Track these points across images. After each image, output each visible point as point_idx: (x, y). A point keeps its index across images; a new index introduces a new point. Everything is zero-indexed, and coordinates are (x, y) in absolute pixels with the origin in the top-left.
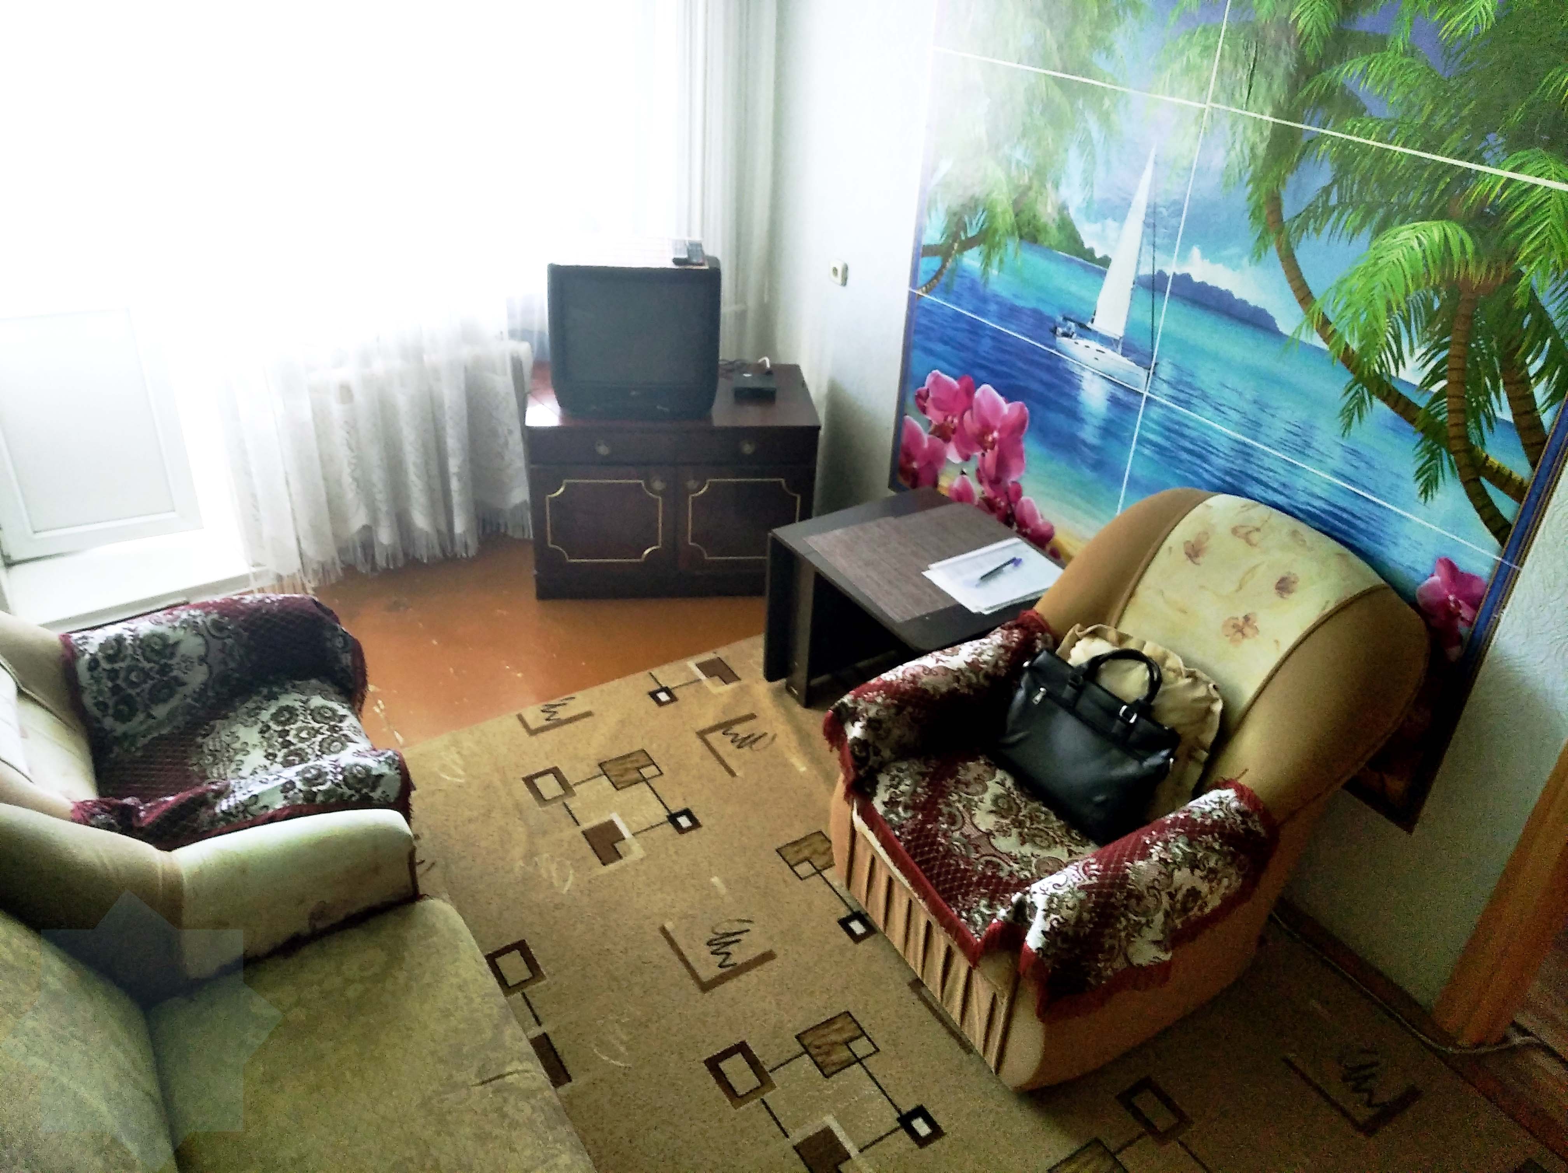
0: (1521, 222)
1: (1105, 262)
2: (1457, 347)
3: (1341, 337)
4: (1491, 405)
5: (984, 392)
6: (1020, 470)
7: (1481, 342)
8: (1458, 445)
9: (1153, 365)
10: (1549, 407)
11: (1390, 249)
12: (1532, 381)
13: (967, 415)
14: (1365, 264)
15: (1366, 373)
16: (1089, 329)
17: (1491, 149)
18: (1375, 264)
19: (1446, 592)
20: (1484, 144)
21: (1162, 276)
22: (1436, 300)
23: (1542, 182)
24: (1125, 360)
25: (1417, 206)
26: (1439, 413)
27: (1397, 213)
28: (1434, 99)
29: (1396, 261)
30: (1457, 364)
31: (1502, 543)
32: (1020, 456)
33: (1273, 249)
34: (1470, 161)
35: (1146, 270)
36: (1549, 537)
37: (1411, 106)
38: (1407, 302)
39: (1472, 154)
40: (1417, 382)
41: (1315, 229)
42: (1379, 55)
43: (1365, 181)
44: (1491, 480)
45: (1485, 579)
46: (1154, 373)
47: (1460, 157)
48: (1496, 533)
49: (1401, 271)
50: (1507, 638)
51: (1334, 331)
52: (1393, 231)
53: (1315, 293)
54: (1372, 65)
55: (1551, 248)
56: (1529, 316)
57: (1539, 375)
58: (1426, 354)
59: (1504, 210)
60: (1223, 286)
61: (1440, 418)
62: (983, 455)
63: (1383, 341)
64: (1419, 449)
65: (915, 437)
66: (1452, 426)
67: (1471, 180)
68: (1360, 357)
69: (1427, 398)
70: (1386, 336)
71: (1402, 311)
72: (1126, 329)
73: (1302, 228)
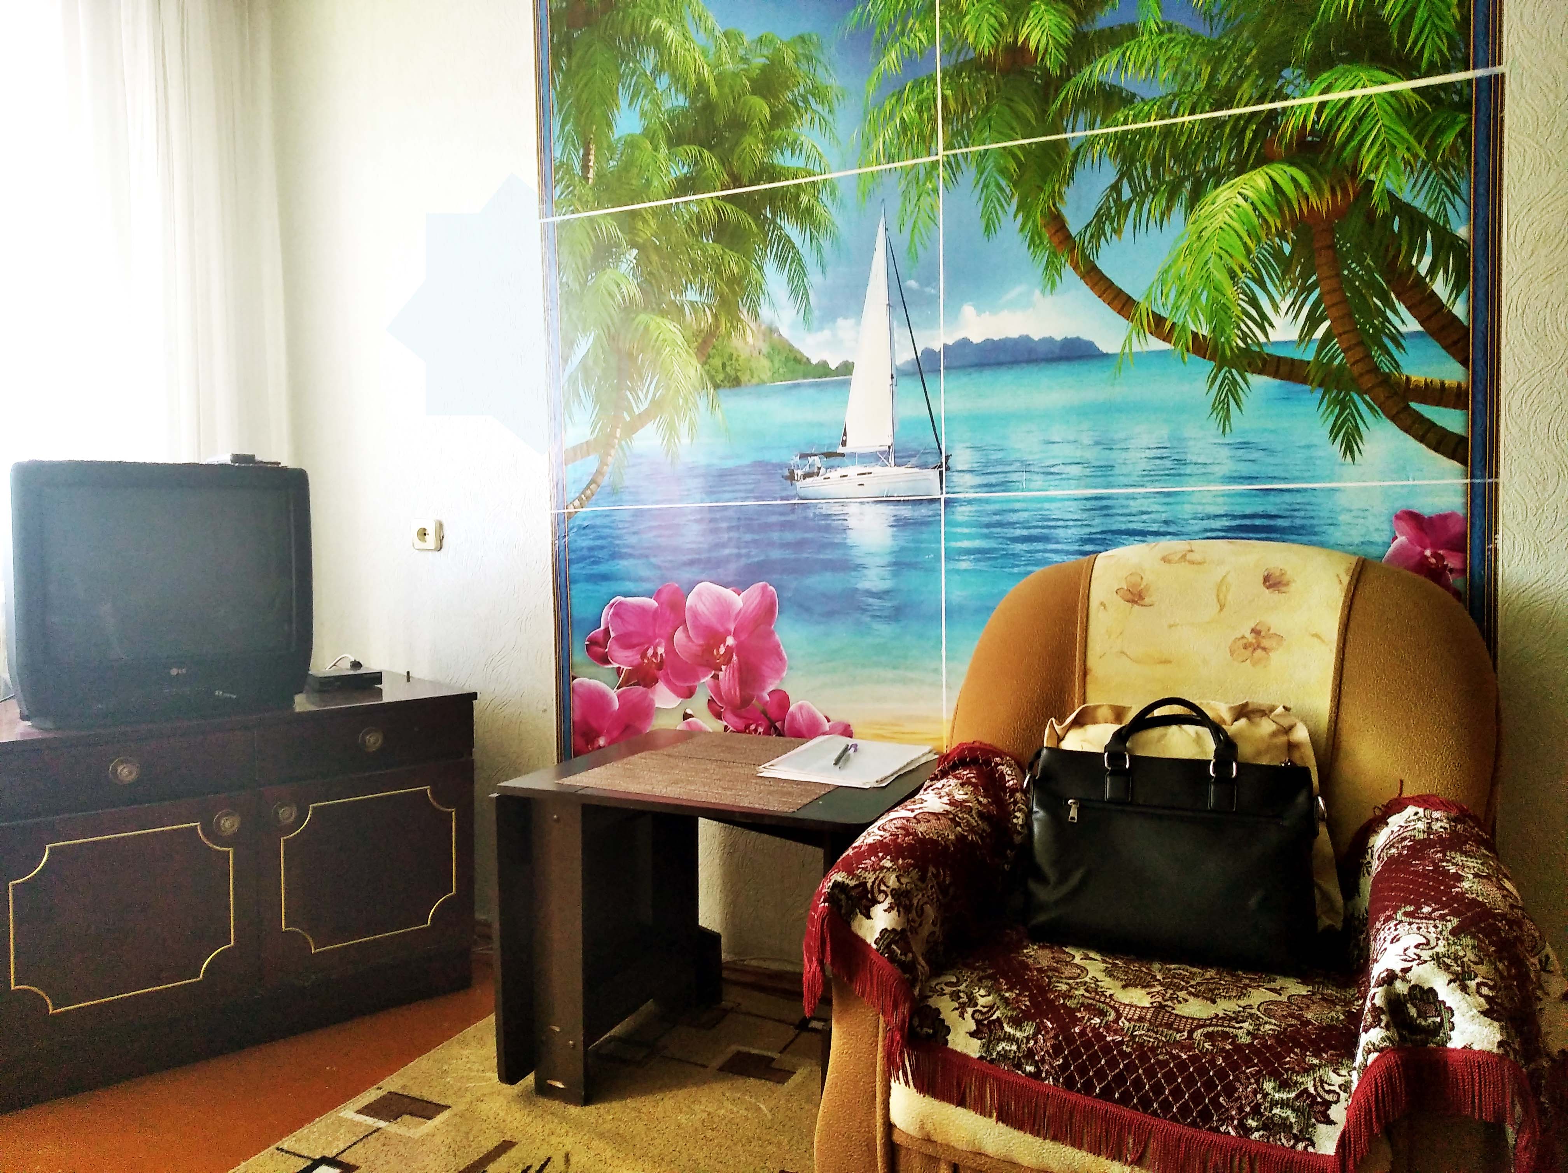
0: (1350, 137)
1: (847, 368)
2: (1328, 281)
3: (1184, 328)
4: (1390, 323)
5: (699, 595)
6: (778, 672)
7: (1353, 266)
8: (1368, 381)
9: (944, 461)
10: (1456, 298)
11: (1212, 216)
12: (1428, 280)
13: (679, 635)
14: (1186, 244)
15: (1228, 352)
16: (843, 455)
17: (1289, 83)
18: (1199, 237)
19: (1419, 549)
20: (1280, 82)
21: (930, 354)
22: (1285, 244)
23: (1358, 93)
24: (902, 470)
25: (1228, 163)
26: (1333, 358)
27: (1208, 179)
28: (1209, 62)
29: (1224, 226)
30: (1336, 298)
31: (1464, 462)
32: (776, 652)
33: (1068, 271)
34: (1272, 101)
35: (905, 356)
36: (1514, 430)
37: (1186, 77)
38: (1251, 261)
39: (1271, 94)
40: (1294, 335)
41: (1114, 230)
42: (1133, 42)
43: (1158, 162)
44: (1423, 401)
45: (1460, 512)
46: (947, 469)
47: (1260, 100)
48: (1452, 456)
49: (1232, 232)
50: (1513, 564)
51: (1174, 324)
52: (1210, 197)
53: (1135, 297)
54: (1128, 54)
55: (1394, 147)
56: (1397, 218)
57: (1432, 271)
58: (1293, 303)
59: (1328, 130)
60: (1014, 334)
61: (1337, 362)
62: (716, 677)
63: (1237, 311)
64: (1324, 406)
65: (597, 700)
66: (1353, 364)
67: (1279, 118)
68: (1216, 340)
69: (1314, 347)
70: (1239, 305)
71: (1249, 272)
72: (893, 435)
73: (1099, 233)
